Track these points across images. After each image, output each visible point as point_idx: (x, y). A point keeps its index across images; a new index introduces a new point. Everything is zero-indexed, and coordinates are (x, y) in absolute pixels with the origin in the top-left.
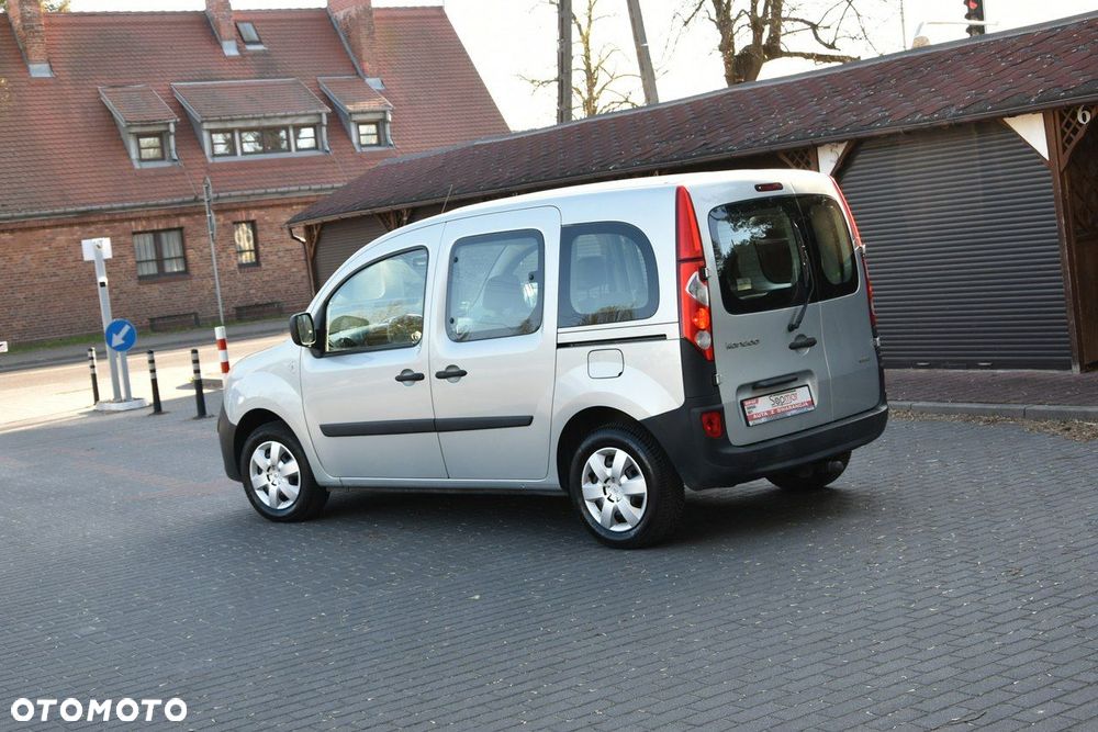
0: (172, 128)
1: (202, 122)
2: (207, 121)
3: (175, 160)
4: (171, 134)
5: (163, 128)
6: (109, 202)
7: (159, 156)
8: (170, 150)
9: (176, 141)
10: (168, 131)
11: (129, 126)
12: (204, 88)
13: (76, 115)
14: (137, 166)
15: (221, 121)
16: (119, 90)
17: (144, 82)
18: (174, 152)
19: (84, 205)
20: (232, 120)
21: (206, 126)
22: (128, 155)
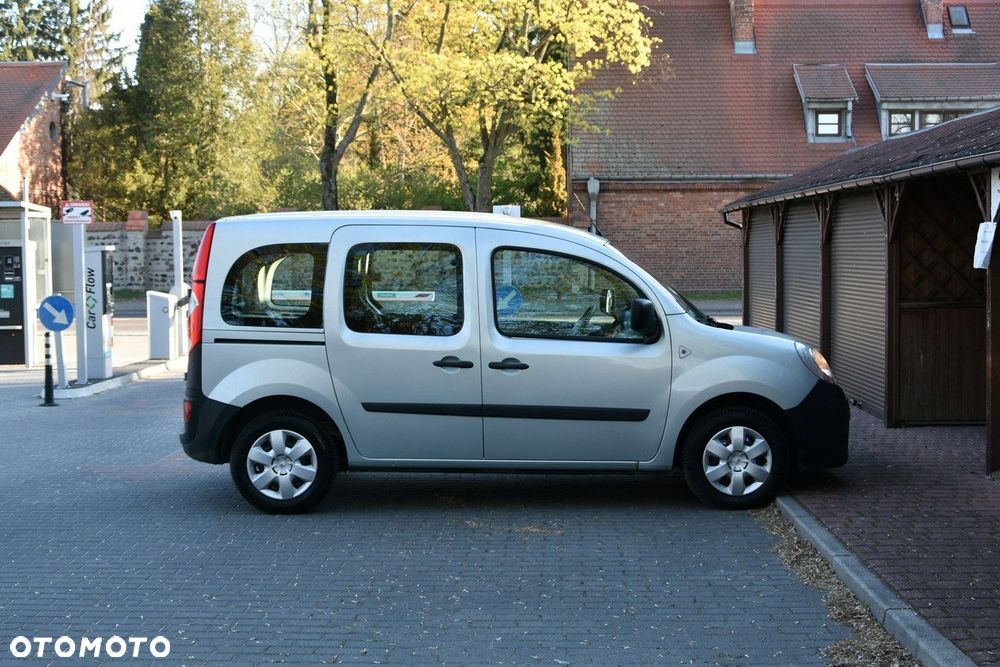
0: (850, 106)
1: (882, 102)
2: (886, 101)
3: (849, 137)
4: (849, 112)
5: (841, 106)
6: (775, 172)
7: (836, 132)
8: (846, 127)
9: (853, 119)
10: (846, 109)
11: (809, 102)
12: (899, 69)
13: (766, 90)
14: (811, 140)
15: (900, 101)
16: (814, 68)
17: (838, 61)
18: (849, 130)
19: (751, 173)
20: (912, 102)
21: (885, 106)
22: (805, 129)
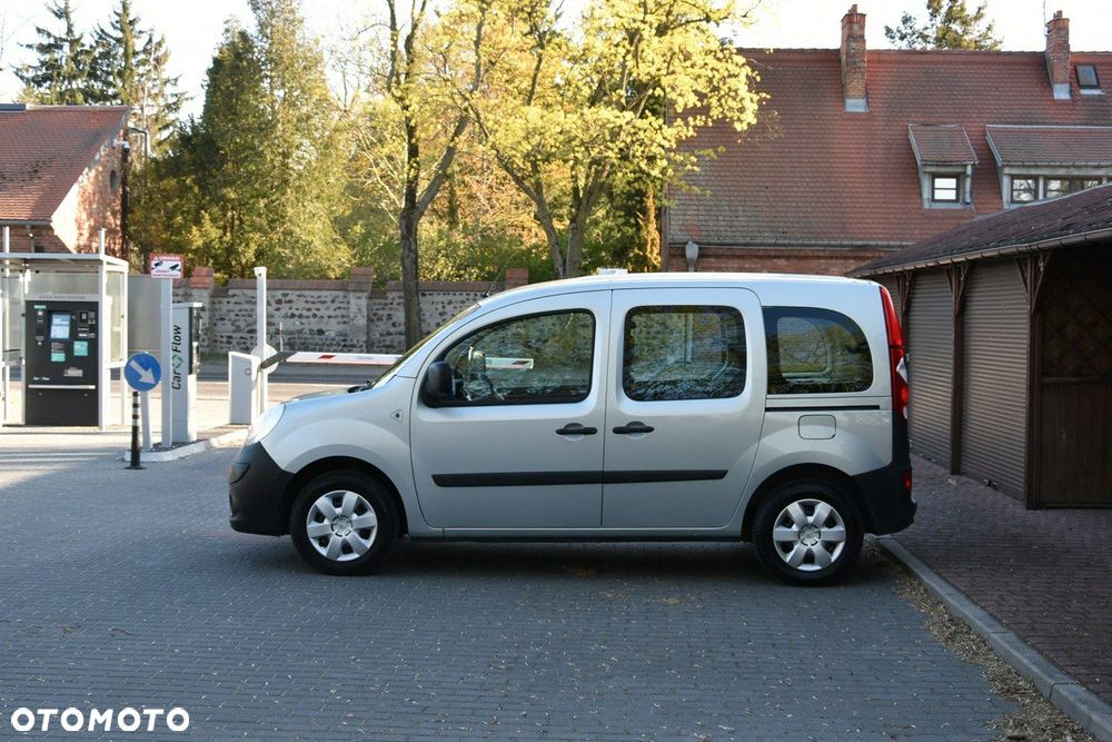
0: (969, 170)
1: (1004, 166)
2: (1008, 166)
3: (968, 203)
4: (968, 176)
5: (959, 170)
6: (887, 239)
7: (954, 198)
8: (964, 193)
9: (972, 183)
10: (965, 173)
11: (925, 165)
12: (1021, 131)
13: (879, 151)
14: (926, 205)
15: (1023, 166)
16: (930, 128)
17: (957, 122)
18: (968, 195)
19: (862, 240)
20: (1037, 167)
21: (1007, 170)
22: (920, 194)
